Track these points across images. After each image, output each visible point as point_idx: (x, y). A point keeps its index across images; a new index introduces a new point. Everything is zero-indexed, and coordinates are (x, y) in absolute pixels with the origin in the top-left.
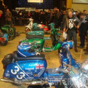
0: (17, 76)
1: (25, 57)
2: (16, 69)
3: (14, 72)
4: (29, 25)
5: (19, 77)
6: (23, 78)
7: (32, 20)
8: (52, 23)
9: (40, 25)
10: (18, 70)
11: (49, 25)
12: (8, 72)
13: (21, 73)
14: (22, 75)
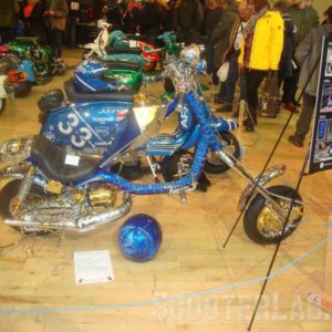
0: (73, 139)
1: (92, 92)
2: (72, 120)
3: (65, 127)
4: (97, 41)
5: (78, 140)
6: (87, 145)
7: (108, 25)
8: (169, 33)
9: (133, 44)
10: (75, 124)
11: (160, 37)
12: (51, 128)
13: (83, 130)
14: (85, 134)
